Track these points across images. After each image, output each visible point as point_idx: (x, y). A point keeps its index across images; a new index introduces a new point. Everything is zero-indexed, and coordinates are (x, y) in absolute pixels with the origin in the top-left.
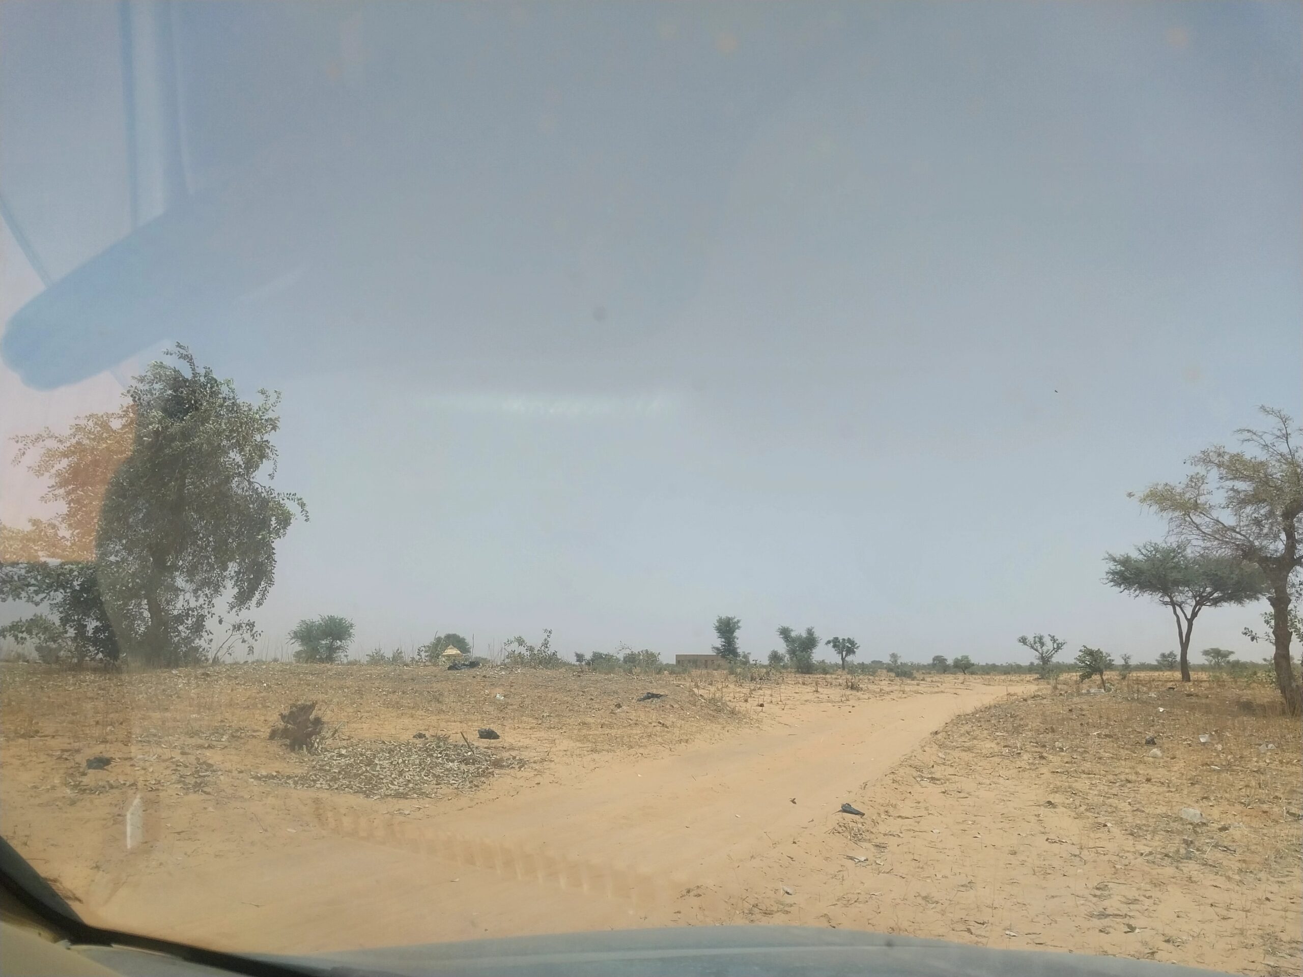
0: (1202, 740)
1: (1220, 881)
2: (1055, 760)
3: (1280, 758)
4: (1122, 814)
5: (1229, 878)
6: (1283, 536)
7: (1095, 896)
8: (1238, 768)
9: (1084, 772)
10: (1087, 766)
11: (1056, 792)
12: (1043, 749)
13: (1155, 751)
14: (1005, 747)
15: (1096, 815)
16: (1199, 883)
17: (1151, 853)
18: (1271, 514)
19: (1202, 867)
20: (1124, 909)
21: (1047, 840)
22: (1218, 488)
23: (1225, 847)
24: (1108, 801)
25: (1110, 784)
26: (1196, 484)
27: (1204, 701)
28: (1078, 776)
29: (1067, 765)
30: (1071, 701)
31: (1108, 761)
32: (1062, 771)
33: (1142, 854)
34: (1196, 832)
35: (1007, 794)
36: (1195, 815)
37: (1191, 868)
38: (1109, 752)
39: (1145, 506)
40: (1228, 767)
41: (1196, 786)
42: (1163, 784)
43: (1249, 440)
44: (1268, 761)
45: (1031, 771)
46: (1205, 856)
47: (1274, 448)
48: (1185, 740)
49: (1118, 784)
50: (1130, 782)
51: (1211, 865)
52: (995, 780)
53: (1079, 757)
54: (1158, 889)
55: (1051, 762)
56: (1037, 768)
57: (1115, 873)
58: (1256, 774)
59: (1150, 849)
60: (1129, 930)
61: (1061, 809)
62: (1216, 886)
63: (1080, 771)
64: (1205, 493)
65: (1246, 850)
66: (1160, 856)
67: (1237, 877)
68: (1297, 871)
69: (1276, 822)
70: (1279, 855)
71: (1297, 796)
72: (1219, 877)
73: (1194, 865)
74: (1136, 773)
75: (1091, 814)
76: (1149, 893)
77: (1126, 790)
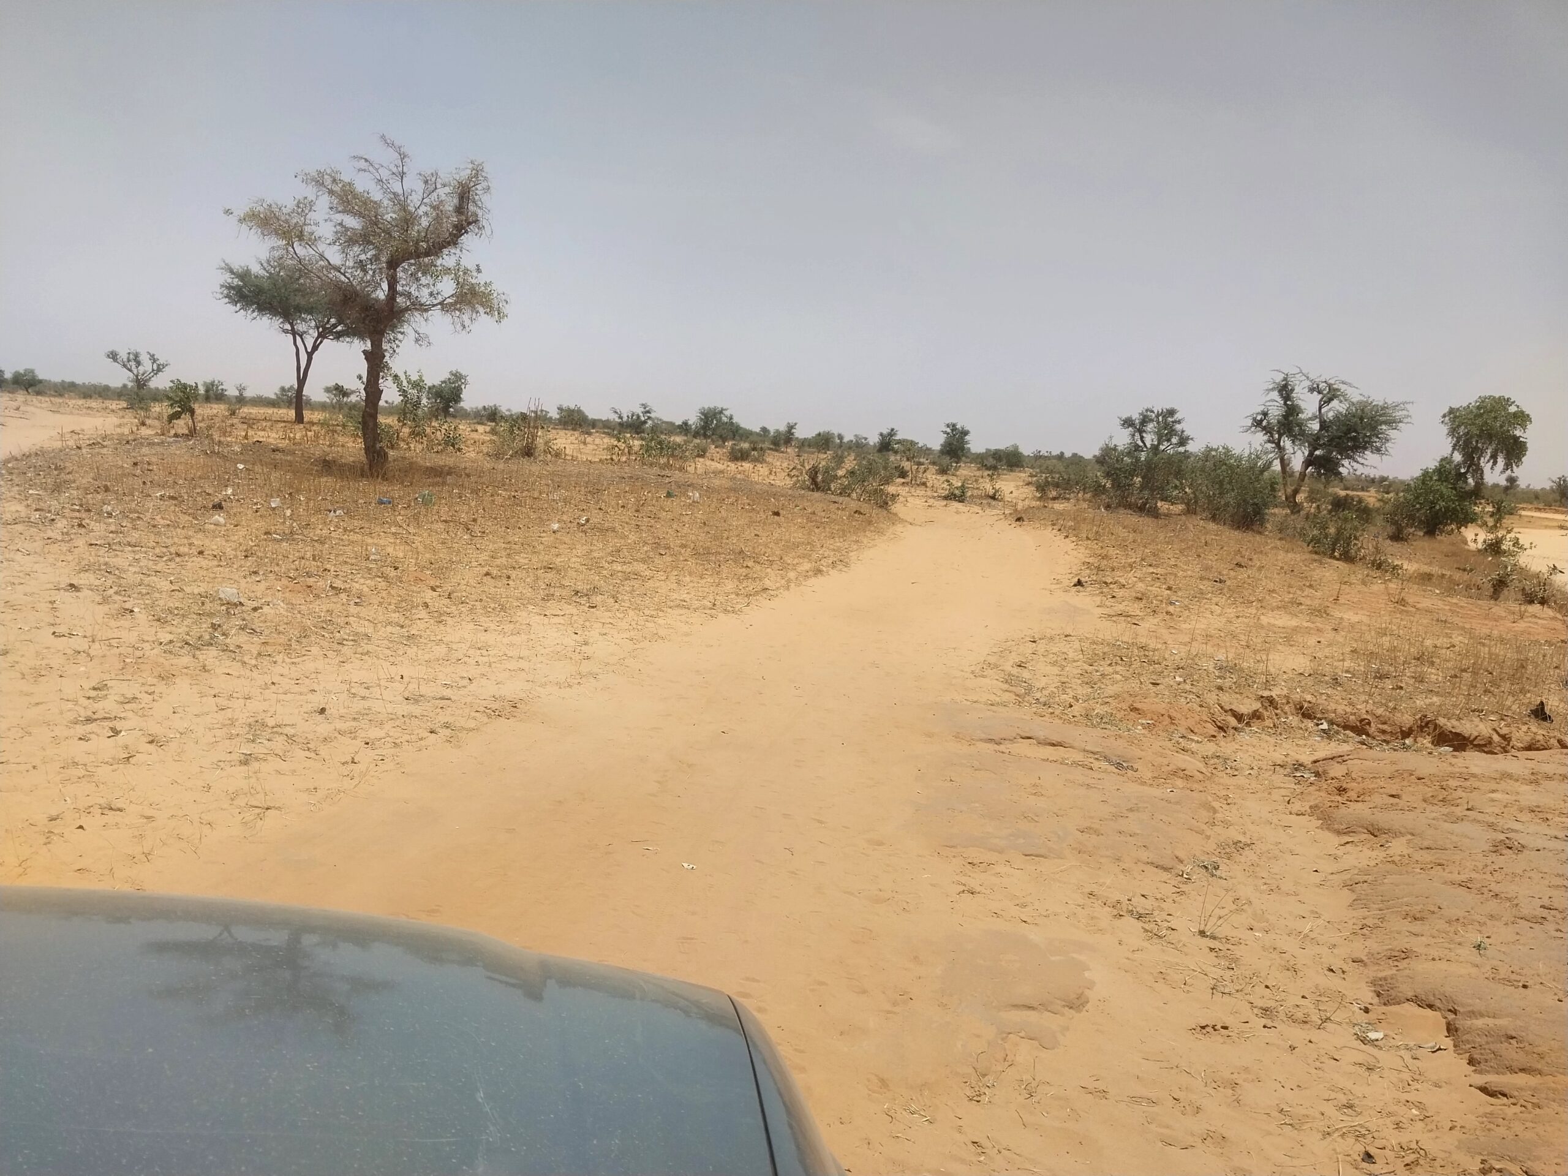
0: (273, 505)
1: (235, 668)
2: (98, 529)
3: (345, 526)
4: (157, 595)
5: (244, 663)
6: (385, 286)
7: (89, 698)
8: (300, 537)
9: (129, 545)
10: (134, 536)
11: (86, 571)
12: (87, 513)
13: (219, 518)
14: (36, 510)
15: (126, 599)
16: (212, 672)
17: (171, 642)
18: (376, 258)
19: (221, 654)
20: (118, 710)
21: (54, 633)
22: (327, 220)
23: (252, 629)
24: (147, 580)
25: (157, 559)
26: (303, 211)
27: (289, 458)
28: (121, 549)
29: (111, 535)
30: (139, 452)
31: (162, 529)
32: (103, 542)
33: (161, 643)
34: (228, 613)
35: (21, 574)
36: (233, 594)
37: (210, 656)
38: (167, 519)
39: (244, 228)
40: (290, 536)
41: (250, 558)
42: (215, 556)
43: (365, 170)
44: (332, 529)
45: (63, 544)
46: (228, 641)
47: (388, 185)
48: (256, 504)
49: (165, 559)
50: (178, 555)
51: (231, 651)
52: (12, 555)
53: (128, 525)
54: (164, 682)
55: (92, 531)
56: (71, 539)
57: (123, 668)
58: (316, 544)
59: (170, 637)
60: (113, 734)
61: (85, 593)
62: (228, 674)
63: (125, 542)
64: (312, 224)
65: (274, 630)
66: (179, 645)
67: (254, 662)
68: (315, 650)
69: (317, 596)
70: (304, 634)
71: (346, 568)
72: (234, 663)
73: (213, 652)
74: (190, 544)
75: (120, 598)
76: (152, 689)
77: (172, 565)
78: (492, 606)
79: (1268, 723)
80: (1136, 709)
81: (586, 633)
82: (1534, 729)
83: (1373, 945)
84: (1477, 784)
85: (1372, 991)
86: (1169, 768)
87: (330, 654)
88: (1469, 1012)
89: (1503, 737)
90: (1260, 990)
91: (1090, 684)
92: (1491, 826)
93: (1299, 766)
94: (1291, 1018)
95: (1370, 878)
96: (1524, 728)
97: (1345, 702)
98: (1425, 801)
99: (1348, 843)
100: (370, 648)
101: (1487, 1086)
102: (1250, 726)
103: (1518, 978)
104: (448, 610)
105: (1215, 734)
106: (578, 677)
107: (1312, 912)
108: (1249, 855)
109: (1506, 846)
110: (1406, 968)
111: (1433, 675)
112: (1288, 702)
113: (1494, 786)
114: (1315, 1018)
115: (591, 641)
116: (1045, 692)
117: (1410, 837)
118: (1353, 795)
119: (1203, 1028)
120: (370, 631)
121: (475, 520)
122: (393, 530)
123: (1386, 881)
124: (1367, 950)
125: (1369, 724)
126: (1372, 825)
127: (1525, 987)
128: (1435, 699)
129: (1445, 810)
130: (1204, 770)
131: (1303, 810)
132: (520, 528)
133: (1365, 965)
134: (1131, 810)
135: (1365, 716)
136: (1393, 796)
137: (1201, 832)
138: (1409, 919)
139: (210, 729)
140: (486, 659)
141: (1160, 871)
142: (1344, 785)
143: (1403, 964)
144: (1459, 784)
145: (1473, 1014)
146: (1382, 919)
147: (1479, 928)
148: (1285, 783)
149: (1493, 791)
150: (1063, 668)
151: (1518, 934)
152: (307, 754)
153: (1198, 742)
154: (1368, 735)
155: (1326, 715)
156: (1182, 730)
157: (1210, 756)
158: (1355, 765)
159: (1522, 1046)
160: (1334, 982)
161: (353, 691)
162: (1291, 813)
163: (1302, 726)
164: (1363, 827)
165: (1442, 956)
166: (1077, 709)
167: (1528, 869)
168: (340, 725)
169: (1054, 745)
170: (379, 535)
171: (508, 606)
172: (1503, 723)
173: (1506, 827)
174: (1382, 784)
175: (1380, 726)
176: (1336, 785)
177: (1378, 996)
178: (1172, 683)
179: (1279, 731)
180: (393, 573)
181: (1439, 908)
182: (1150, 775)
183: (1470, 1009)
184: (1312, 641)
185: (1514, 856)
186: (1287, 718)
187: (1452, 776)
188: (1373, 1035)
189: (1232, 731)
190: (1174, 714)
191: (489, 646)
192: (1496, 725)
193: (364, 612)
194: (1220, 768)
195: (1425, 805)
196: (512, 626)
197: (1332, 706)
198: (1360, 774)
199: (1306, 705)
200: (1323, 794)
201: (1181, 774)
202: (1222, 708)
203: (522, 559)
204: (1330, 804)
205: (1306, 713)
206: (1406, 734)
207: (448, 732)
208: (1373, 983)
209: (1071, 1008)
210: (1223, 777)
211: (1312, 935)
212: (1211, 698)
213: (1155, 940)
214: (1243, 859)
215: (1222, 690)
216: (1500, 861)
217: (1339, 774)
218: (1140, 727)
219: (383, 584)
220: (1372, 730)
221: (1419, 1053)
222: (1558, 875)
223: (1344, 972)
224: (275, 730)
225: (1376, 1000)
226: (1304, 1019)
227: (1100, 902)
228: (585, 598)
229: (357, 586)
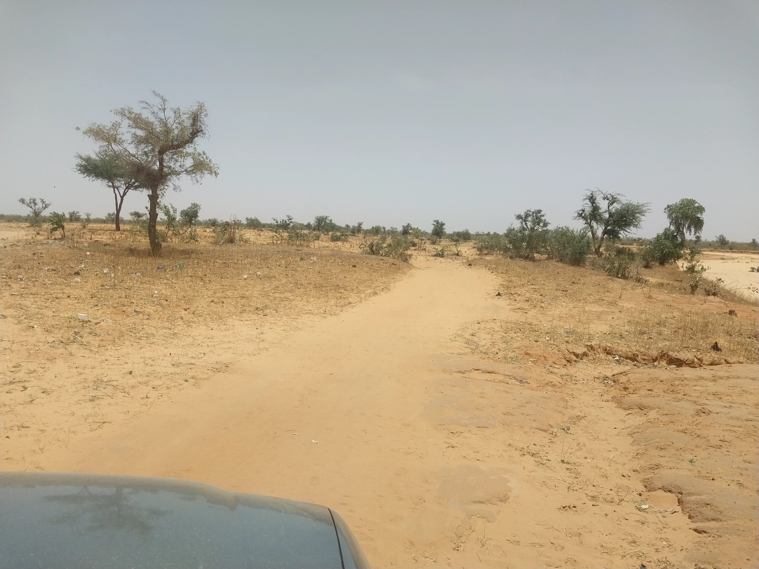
0: (105, 272)
1: (87, 353)
2: (16, 287)
3: (141, 281)
4: (47, 319)
5: (91, 351)
6: (158, 163)
7: (11, 372)
8: (119, 287)
9: (32, 294)
10: (34, 290)
11: (10, 308)
12: (10, 279)
13: (78, 279)
15: (30, 321)
16: (75, 356)
17: (54, 341)
18: (153, 150)
19: (80, 346)
20: (26, 377)
22: (127, 132)
23: (95, 334)
24: (41, 311)
25: (46, 300)
26: (115, 128)
27: (113, 248)
28: (27, 296)
29: (22, 290)
30: (36, 248)
31: (49, 286)
32: (18, 293)
33: (48, 343)
34: (83, 326)
36: (85, 317)
37: (73, 348)
38: (51, 280)
39: (86, 136)
40: (114, 287)
41: (94, 298)
42: (76, 298)
43: (145, 108)
44: (135, 282)
46: (83, 340)
47: (158, 115)
48: (96, 271)
49: (50, 300)
50: (57, 298)
51: (84, 345)
53: (31, 284)
54: (50, 362)
55: (13, 288)
56: (2, 293)
57: (29, 356)
58: (127, 290)
59: (54, 339)
60: (24, 389)
61: (9, 319)
62: (83, 356)
63: (30, 293)
64: (120, 134)
65: (106, 334)
66: (58, 343)
67: (96, 350)
68: (127, 342)
69: (128, 316)
70: (122, 335)
71: (142, 301)
72: (86, 351)
73: (75, 346)
74: (63, 293)
75: (27, 321)
76: (44, 366)
77: (54, 303)
78: (215, 317)
79: (591, 358)
80: (528, 354)
81: (262, 328)
82: (713, 355)
83: (642, 463)
84: (687, 382)
85: (642, 485)
86: (545, 382)
87: (135, 344)
88: (688, 493)
89: (699, 359)
90: (591, 487)
91: (506, 342)
92: (695, 402)
93: (606, 378)
94: (606, 501)
95: (640, 430)
96: (709, 355)
97: (626, 346)
98: (664, 392)
99: (629, 414)
100: (154, 340)
101: (697, 528)
102: (582, 360)
103: (710, 475)
104: (193, 320)
105: (566, 364)
106: (258, 350)
107: (614, 448)
108: (584, 422)
109: (703, 412)
110: (658, 473)
111: (666, 331)
112: (600, 348)
113: (695, 383)
114: (617, 500)
115: (265, 332)
116: (485, 347)
117: (658, 409)
118: (631, 390)
119: (564, 507)
120: (154, 332)
121: (205, 275)
122: (165, 281)
123: (647, 431)
124: (640, 465)
125: (637, 356)
126: (640, 405)
127: (713, 479)
128: (667, 343)
129: (673, 396)
130: (561, 382)
131: (608, 399)
132: (228, 278)
133: (639, 473)
134: (527, 403)
135: (635, 353)
136: (649, 390)
137: (561, 412)
138: (659, 449)
139: (74, 384)
140: (212, 344)
141: (542, 432)
142: (627, 386)
143: (656, 471)
144: (679, 383)
145: (690, 494)
146: (646, 450)
147: (692, 452)
148: (600, 387)
149: (695, 386)
150: (493, 335)
151: (709, 454)
152: (124, 394)
153: (558, 368)
154: (637, 361)
155: (618, 353)
156: (550, 363)
157: (564, 374)
158: (632, 376)
159: (712, 508)
160: (625, 482)
161: (146, 362)
162: (603, 401)
163: (607, 358)
164: (636, 406)
165: (675, 466)
166: (500, 355)
167: (713, 422)
168: (140, 379)
169: (490, 373)
170: (158, 285)
171: (223, 317)
172: (699, 353)
173: (702, 402)
174: (644, 385)
175: (643, 357)
176: (623, 386)
177: (646, 487)
178: (544, 341)
179: (596, 361)
180: (165, 303)
181: (672, 443)
182: (535, 385)
183: (688, 491)
184: (610, 318)
185: (706, 417)
186: (600, 355)
187: (676, 379)
188: (644, 507)
189: (574, 362)
190: (546, 355)
191: (214, 337)
192: (695, 354)
193: (151, 323)
194: (569, 381)
195: (664, 394)
196: (225, 326)
197: (620, 348)
198: (634, 380)
199: (608, 348)
200: (617, 391)
201: (550, 384)
202: (568, 351)
203: (229, 293)
204: (620, 395)
205: (608, 352)
206: (654, 360)
207: (194, 381)
208: (643, 481)
209: (501, 501)
210: (570, 385)
211: (614, 459)
212: (563, 347)
213: (541, 466)
214: (581, 424)
215: (568, 343)
216: (700, 419)
217: (624, 381)
218: (530, 362)
219: (160, 309)
220: (639, 359)
221: (666, 514)
222: (727, 425)
223: (629, 477)
224: (107, 383)
225: (644, 489)
226: (611, 501)
227: (514, 448)
228: (261, 311)
229: (147, 310)
